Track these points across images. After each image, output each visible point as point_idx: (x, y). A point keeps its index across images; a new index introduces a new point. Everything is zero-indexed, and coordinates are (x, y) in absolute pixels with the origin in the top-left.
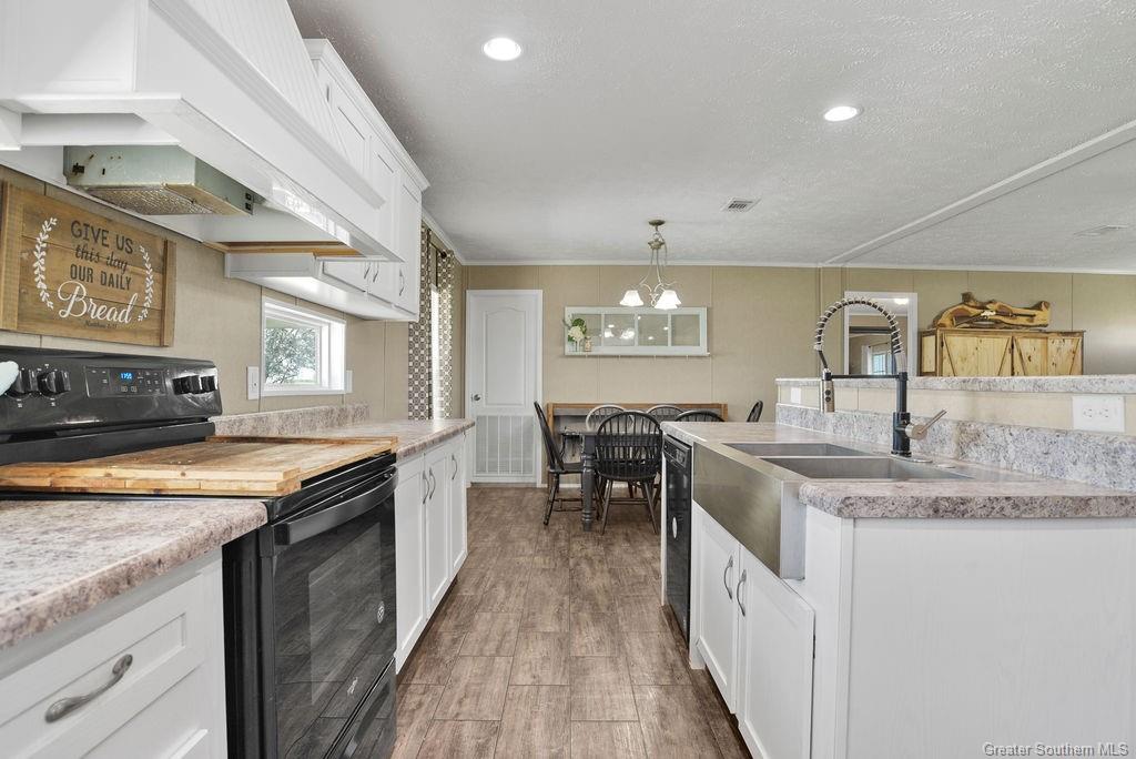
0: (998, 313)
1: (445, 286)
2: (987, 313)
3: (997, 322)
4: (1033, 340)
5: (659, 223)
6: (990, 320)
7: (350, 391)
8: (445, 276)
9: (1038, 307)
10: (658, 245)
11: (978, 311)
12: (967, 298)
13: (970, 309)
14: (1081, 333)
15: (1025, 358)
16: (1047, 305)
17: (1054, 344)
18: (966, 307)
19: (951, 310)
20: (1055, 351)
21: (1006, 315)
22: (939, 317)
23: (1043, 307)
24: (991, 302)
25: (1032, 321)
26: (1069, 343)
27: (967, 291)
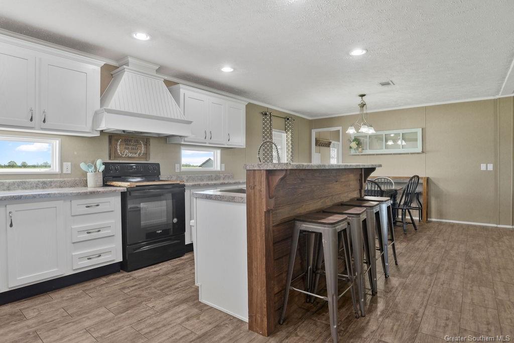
1: (288, 130)
5: (362, 96)
7: (223, 170)
8: (288, 127)
10: (363, 105)
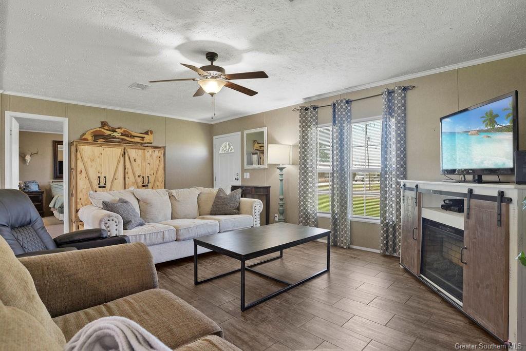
0: (122, 134)
2: (115, 134)
3: (123, 140)
4: (137, 150)
6: (118, 138)
9: (147, 133)
11: (110, 133)
12: (104, 124)
13: (105, 131)
14: (164, 148)
15: (132, 160)
16: (152, 133)
17: (149, 152)
18: (102, 130)
19: (92, 131)
20: (149, 157)
21: (128, 136)
22: (84, 134)
23: (149, 133)
24: (119, 128)
25: (143, 140)
26: (157, 153)
27: (104, 120)
